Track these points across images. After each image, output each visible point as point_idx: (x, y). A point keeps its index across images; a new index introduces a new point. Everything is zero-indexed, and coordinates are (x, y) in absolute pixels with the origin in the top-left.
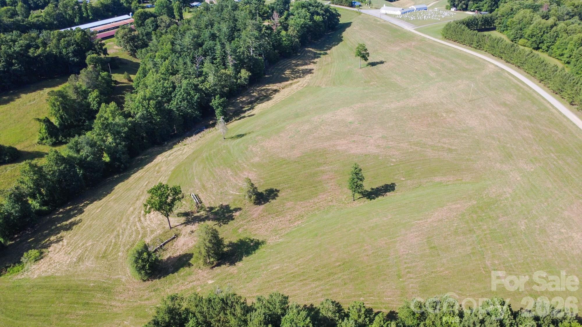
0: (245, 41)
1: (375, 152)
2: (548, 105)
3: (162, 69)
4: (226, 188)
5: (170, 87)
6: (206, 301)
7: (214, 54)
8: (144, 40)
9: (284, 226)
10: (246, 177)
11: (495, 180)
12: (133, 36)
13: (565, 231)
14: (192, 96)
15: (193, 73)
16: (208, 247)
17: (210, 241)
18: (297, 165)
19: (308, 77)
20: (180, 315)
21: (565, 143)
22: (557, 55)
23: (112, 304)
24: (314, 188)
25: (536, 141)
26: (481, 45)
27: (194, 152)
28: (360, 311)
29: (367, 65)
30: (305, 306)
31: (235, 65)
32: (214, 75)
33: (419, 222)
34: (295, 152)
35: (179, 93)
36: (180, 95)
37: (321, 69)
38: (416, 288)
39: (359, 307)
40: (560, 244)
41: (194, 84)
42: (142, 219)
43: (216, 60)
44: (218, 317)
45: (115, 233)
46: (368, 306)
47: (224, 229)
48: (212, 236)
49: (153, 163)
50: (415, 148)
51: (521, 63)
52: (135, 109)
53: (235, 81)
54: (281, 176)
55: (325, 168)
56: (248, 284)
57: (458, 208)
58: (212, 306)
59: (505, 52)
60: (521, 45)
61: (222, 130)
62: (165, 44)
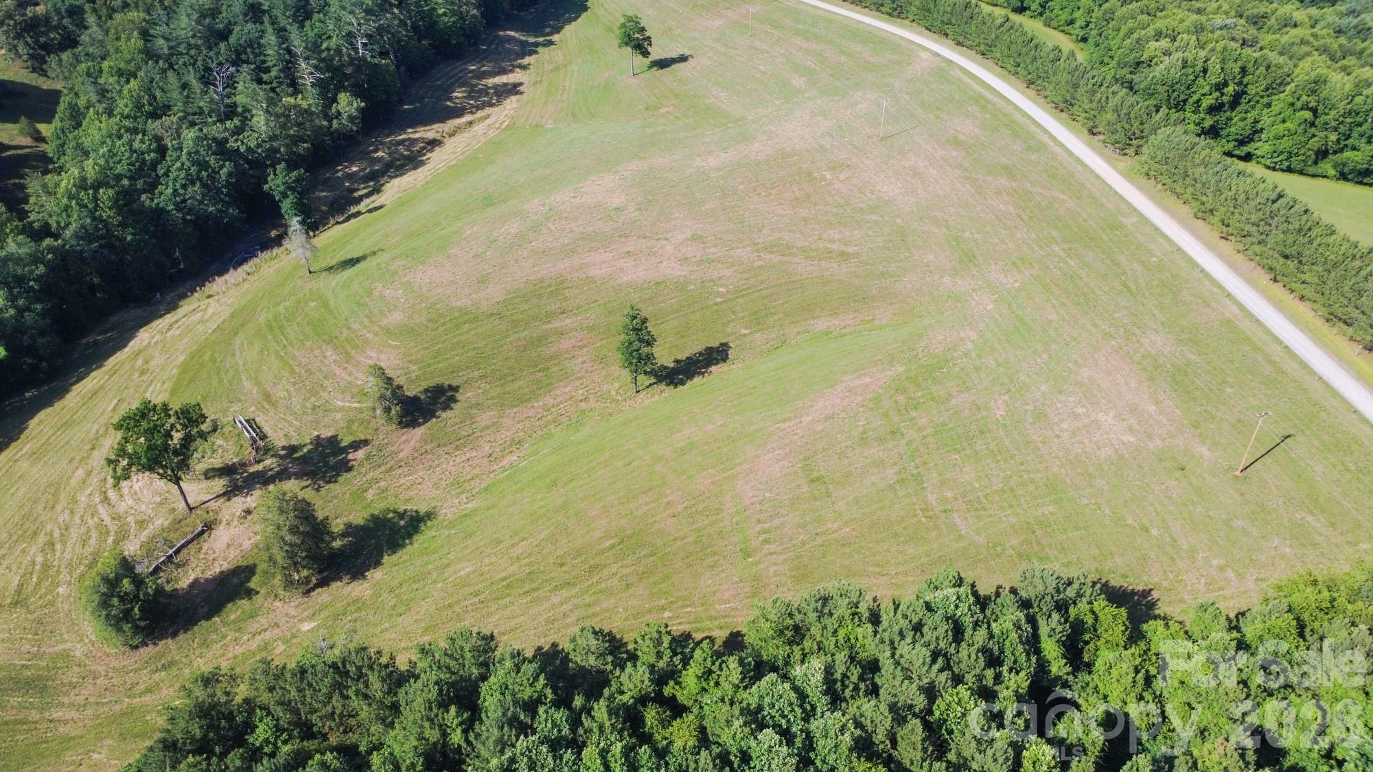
0: (339, 19)
1: (679, 273)
2: (1045, 139)
3: (124, 105)
4: (325, 395)
5: (149, 151)
6: (294, 675)
7: (262, 57)
8: (65, 27)
9: (477, 471)
10: (371, 362)
11: (942, 313)
12: (31, 19)
13: (1084, 410)
14: (213, 171)
15: (211, 111)
16: (291, 545)
17: (293, 530)
18: (497, 322)
19: (511, 103)
20: (230, 717)
21: (1080, 220)
22: (1061, 23)
23: (55, 716)
24: (541, 374)
25: (1022, 220)
26: (901, 7)
27: (233, 313)
28: (659, 642)
29: (650, 67)
30: (540, 648)
31: (319, 84)
32: (267, 111)
33: (782, 425)
34: (488, 291)
35: (178, 164)
36: (180, 169)
37: (540, 82)
38: (784, 575)
39: (655, 635)
40: (1073, 441)
41: (215, 140)
42: (112, 494)
43: (269, 71)
44: (329, 708)
45: (42, 539)
46: (677, 629)
47: (330, 495)
48: (296, 517)
49: (127, 350)
50: (768, 256)
51: (987, 45)
52: (59, 215)
53: (325, 123)
54: (460, 351)
55: (564, 324)
56: (400, 619)
57: (867, 385)
58: (310, 685)
59: (953, 21)
60: (988, 3)
61: (300, 251)
62: (123, 36)
